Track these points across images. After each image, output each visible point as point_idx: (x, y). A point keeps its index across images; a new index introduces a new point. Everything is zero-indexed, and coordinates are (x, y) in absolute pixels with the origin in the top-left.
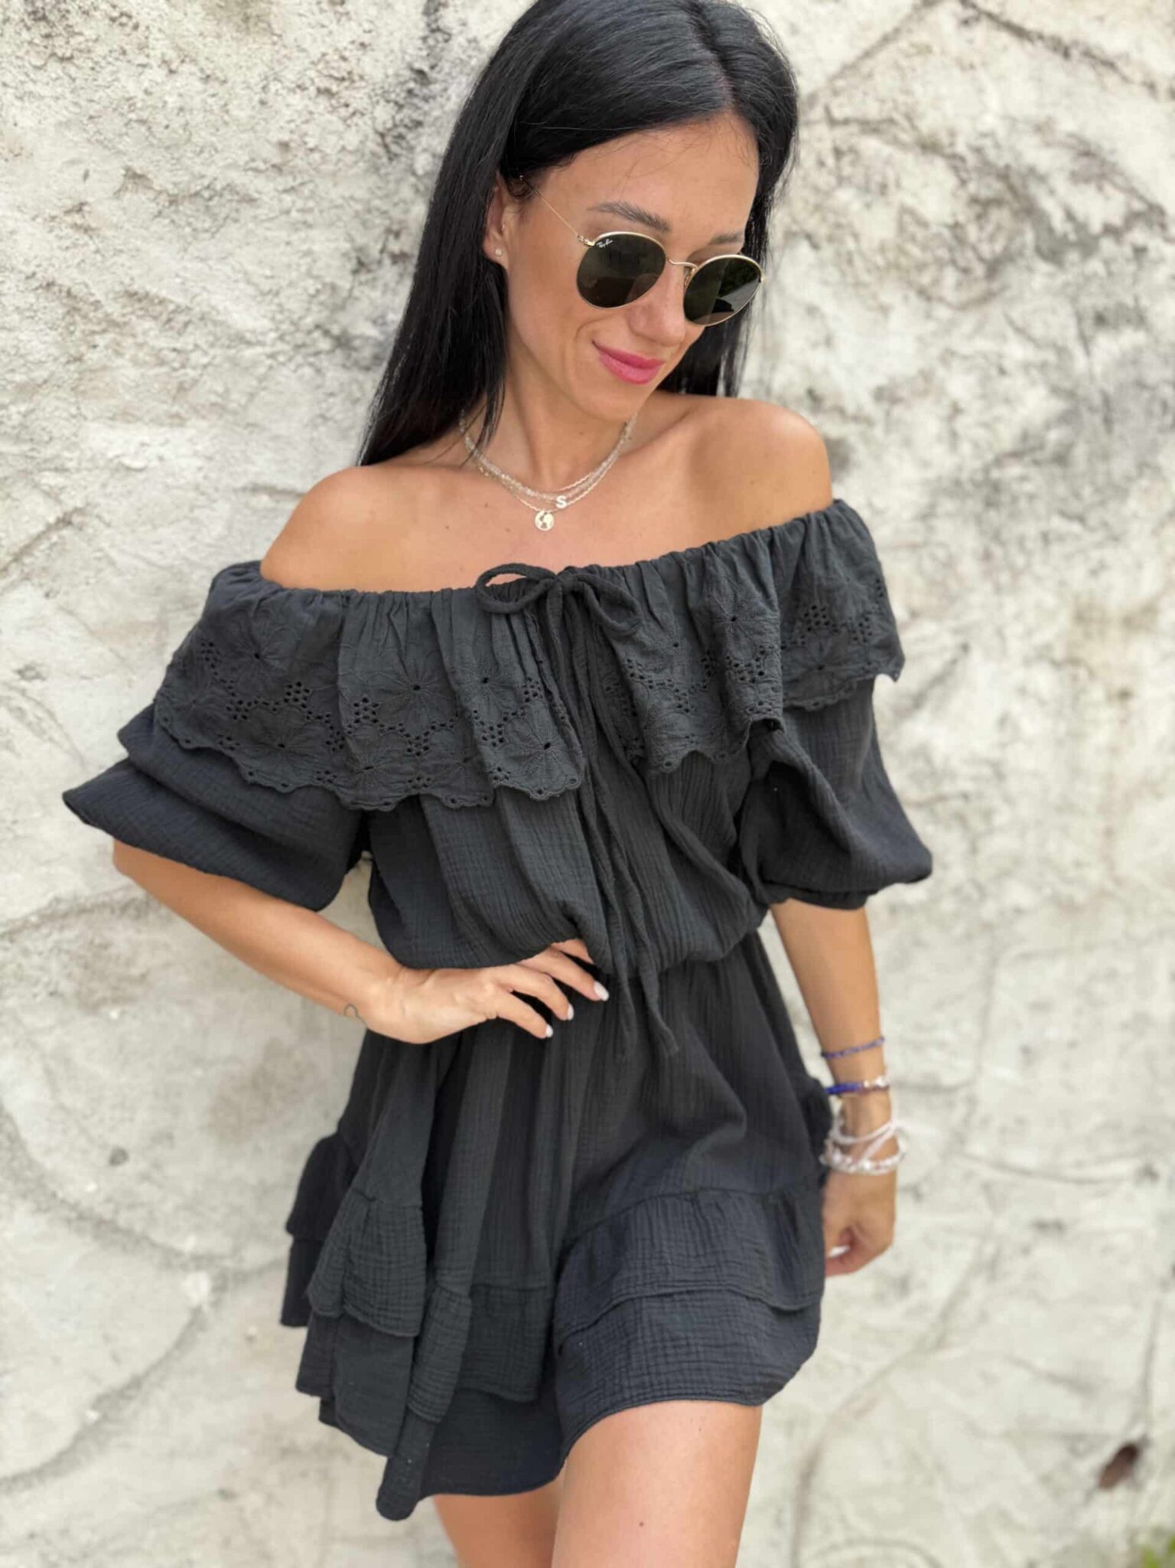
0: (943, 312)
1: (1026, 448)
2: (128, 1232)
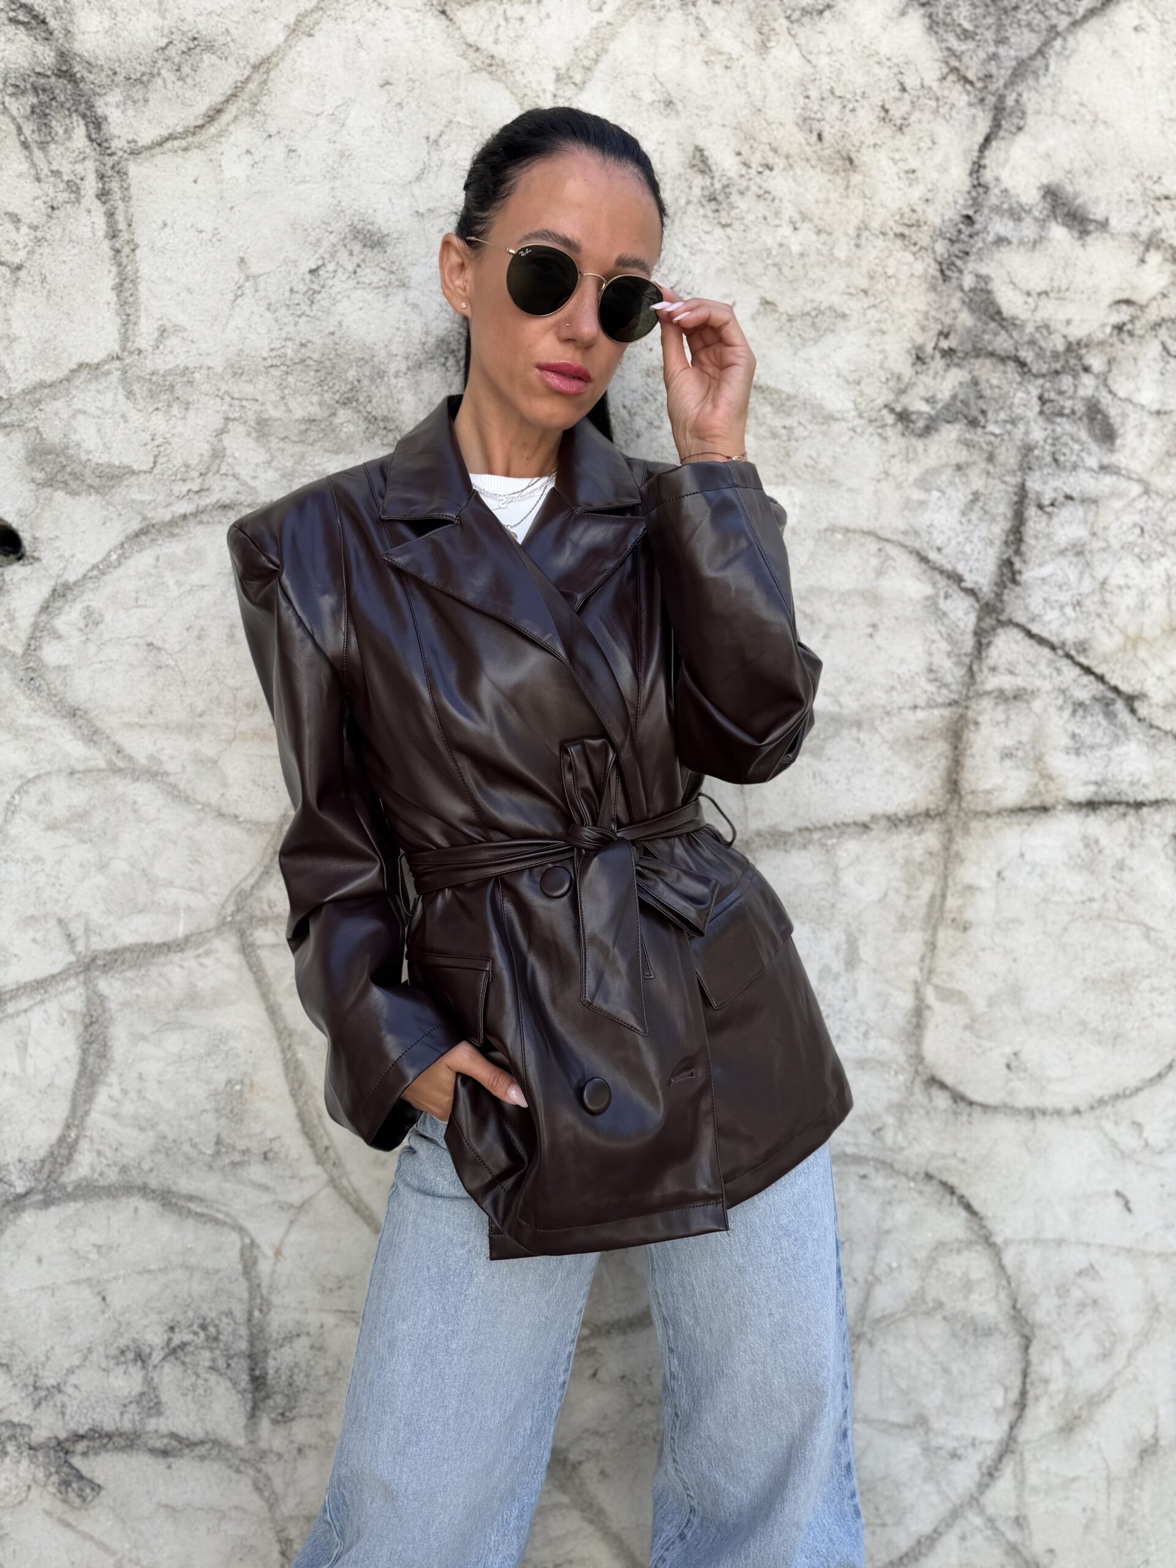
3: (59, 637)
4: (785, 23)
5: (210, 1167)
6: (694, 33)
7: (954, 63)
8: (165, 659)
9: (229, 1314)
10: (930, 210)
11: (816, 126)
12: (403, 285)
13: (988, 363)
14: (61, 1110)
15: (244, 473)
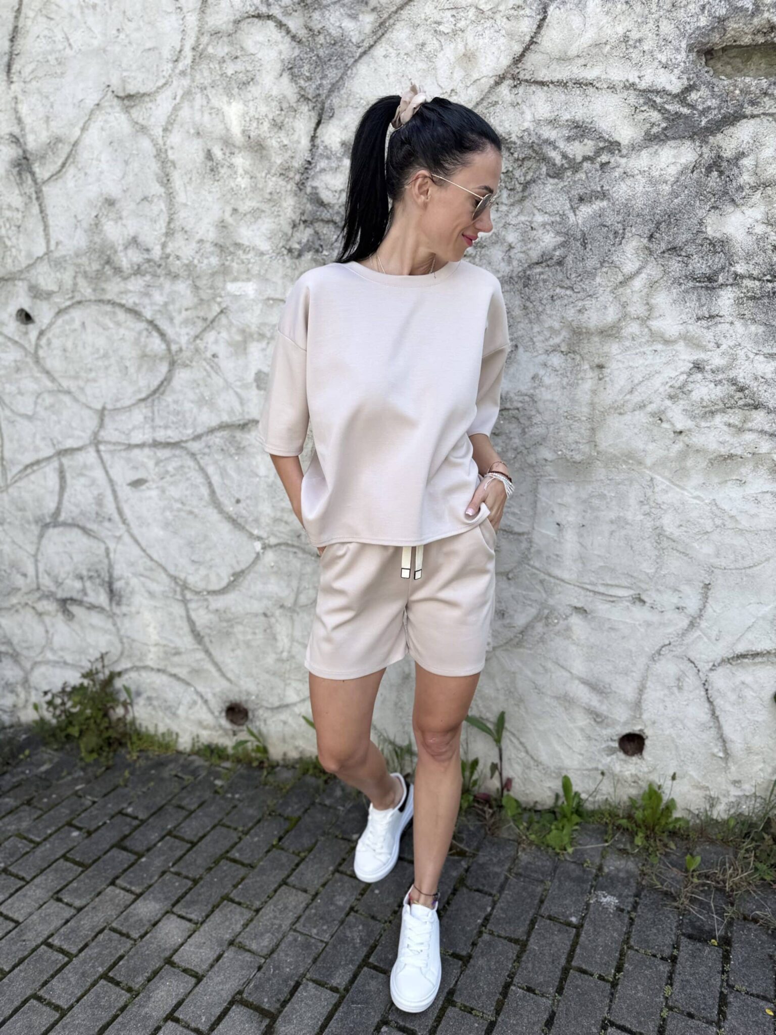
0: (504, 208)
1: (544, 260)
2: (240, 524)
3: (41, 347)
4: (236, 90)
5: (94, 521)
6: (205, 103)
7: (303, 93)
8: (68, 355)
9: (103, 569)
10: (294, 161)
11: (247, 133)
12: (121, 218)
13: (321, 224)
14: (56, 498)
15: (82, 290)
